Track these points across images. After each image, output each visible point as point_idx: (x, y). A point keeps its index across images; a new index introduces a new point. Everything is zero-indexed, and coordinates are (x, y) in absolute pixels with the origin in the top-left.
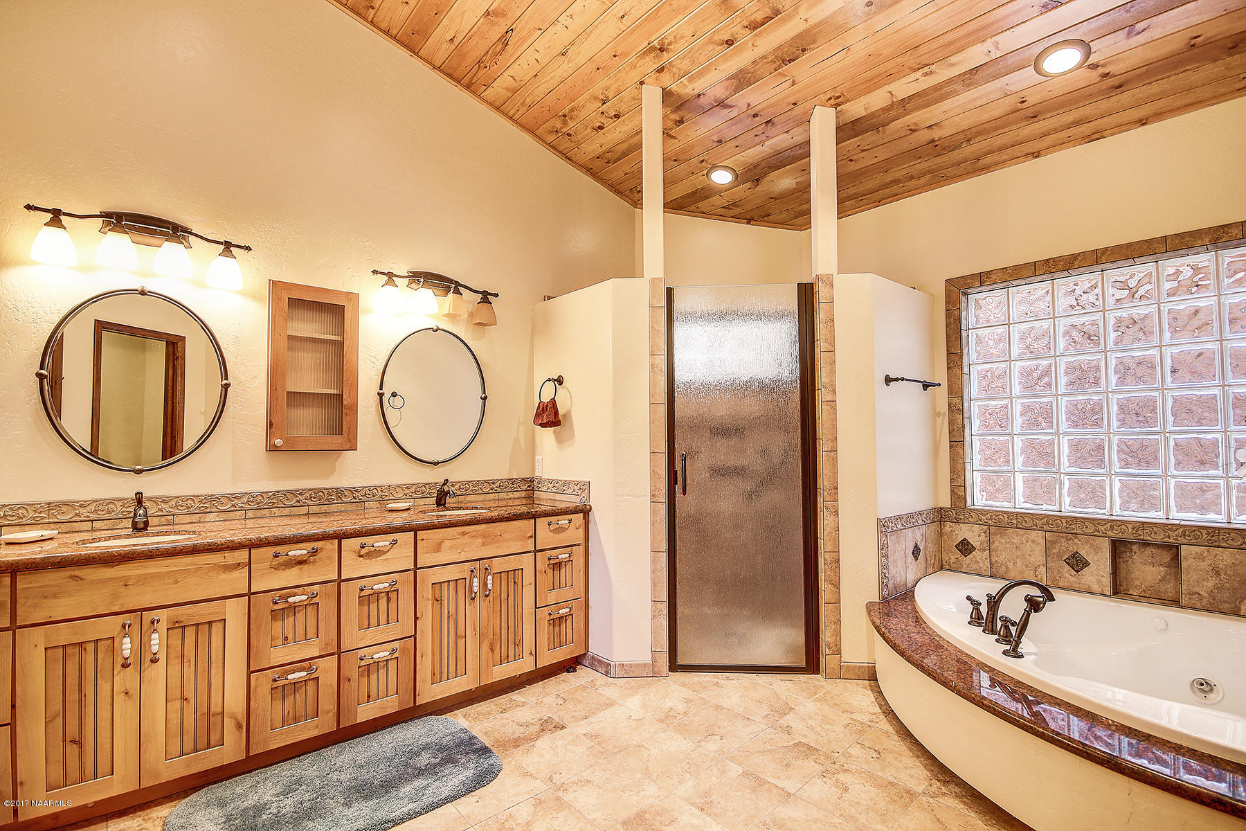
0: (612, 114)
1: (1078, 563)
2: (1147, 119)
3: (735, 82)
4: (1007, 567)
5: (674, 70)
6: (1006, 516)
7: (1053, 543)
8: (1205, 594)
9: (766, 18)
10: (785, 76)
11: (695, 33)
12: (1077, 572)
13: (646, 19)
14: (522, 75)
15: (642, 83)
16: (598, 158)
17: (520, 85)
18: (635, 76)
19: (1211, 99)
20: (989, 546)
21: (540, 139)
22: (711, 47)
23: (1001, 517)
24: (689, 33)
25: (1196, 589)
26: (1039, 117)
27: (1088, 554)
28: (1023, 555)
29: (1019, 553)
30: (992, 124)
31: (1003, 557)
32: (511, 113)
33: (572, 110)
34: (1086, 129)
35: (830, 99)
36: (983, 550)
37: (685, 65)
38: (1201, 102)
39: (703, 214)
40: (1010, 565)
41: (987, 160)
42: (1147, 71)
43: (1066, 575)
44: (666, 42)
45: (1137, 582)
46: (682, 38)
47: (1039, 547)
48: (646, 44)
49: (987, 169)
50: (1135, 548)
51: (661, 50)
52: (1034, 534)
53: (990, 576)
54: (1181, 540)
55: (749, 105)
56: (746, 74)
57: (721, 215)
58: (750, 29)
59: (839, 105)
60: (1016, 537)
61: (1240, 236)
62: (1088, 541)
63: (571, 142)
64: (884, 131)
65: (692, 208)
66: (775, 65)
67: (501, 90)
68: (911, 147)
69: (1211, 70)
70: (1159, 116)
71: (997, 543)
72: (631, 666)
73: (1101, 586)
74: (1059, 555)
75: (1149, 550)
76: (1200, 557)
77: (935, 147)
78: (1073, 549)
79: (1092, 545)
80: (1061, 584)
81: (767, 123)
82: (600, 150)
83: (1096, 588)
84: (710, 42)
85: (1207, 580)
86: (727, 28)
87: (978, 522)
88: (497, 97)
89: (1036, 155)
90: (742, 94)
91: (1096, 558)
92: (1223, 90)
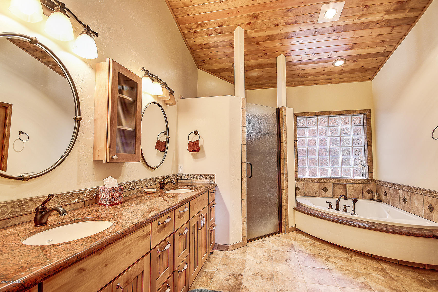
0: (219, 31)
1: (325, 190)
2: (341, 82)
3: (267, 38)
4: (309, 193)
5: (253, 26)
6: (308, 179)
7: (320, 185)
8: (352, 195)
9: (292, 23)
10: (282, 42)
11: (270, 17)
12: (325, 192)
13: (259, 5)
14: (196, 1)
15: (239, 25)
16: (199, 45)
17: (192, 5)
18: (239, 22)
19: (355, 81)
20: (304, 188)
21: (181, 29)
22: (270, 24)
23: (307, 179)
24: (268, 16)
25: (350, 194)
26: (324, 75)
27: (328, 188)
28: (313, 189)
29: (311, 189)
30: (314, 74)
31: (308, 190)
32: (176, 14)
33: (204, 24)
34: (329, 81)
35: (287, 53)
36: (303, 189)
37: (257, 26)
38: (352, 81)
39: (220, 77)
40: (309, 192)
41: (306, 83)
42: (350, 71)
43: (323, 193)
44: (259, 15)
45: (336, 194)
46: (265, 17)
47: (316, 187)
48: (252, 13)
49: (304, 85)
50: (336, 185)
51: (255, 17)
52: (315, 183)
53: (304, 196)
54: (347, 182)
55: (265, 46)
56: (272, 37)
57: (226, 79)
58: (285, 24)
59: (287, 56)
60: (311, 185)
61: (358, 113)
62: (328, 184)
63: (193, 35)
64: (291, 67)
65: (218, 74)
66: (282, 38)
67: (181, 2)
68: (294, 74)
69: (360, 74)
70: (344, 82)
71: (306, 187)
72: (236, 245)
73: (330, 195)
74: (321, 188)
75: (339, 185)
76: (351, 186)
77: (299, 76)
78: (324, 186)
79: (328, 185)
80: (322, 196)
81: (265, 54)
82: (203, 43)
83: (329, 196)
84: (271, 22)
85: (352, 191)
86: (280, 21)
87: (301, 181)
88: (176, 4)
89: (316, 84)
90: (266, 43)
91: (329, 188)
92: (357, 79)
